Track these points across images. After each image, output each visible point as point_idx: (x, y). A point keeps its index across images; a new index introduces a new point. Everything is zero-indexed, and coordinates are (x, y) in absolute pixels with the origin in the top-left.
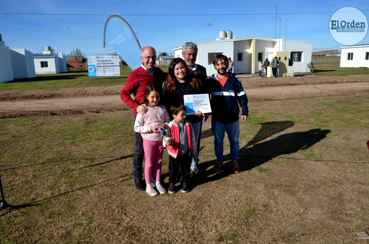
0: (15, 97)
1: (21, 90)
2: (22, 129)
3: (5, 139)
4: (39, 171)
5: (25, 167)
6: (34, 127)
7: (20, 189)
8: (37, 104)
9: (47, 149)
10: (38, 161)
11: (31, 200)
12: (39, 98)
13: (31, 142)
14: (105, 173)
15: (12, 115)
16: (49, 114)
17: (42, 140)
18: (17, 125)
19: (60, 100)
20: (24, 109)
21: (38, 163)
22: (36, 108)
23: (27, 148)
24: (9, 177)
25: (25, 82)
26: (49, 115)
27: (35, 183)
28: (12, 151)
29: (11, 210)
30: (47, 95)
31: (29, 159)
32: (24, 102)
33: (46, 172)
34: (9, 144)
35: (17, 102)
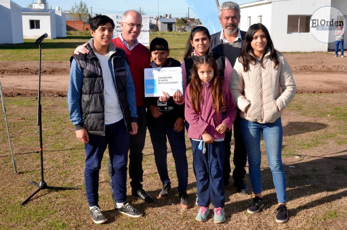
0: (3, 70)
1: (7, 60)
2: (30, 111)
3: (13, 121)
4: (69, 157)
5: (50, 152)
6: (45, 109)
7: (52, 173)
8: (36, 81)
9: (70, 135)
10: (64, 147)
11: (69, 184)
12: (36, 74)
13: (48, 126)
14: (150, 165)
15: (7, 94)
16: (56, 95)
17: (60, 124)
18: (22, 105)
19: (65, 77)
20: (19, 87)
21: (65, 149)
22: (36, 87)
23: (45, 132)
24: (35, 161)
25: (11, 50)
26: (56, 97)
27: (68, 169)
28: (28, 134)
29: (50, 192)
30: (47, 69)
31: (53, 144)
32: (17, 77)
33: (78, 159)
34: (21, 127)
35: (6, 76)
